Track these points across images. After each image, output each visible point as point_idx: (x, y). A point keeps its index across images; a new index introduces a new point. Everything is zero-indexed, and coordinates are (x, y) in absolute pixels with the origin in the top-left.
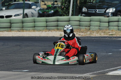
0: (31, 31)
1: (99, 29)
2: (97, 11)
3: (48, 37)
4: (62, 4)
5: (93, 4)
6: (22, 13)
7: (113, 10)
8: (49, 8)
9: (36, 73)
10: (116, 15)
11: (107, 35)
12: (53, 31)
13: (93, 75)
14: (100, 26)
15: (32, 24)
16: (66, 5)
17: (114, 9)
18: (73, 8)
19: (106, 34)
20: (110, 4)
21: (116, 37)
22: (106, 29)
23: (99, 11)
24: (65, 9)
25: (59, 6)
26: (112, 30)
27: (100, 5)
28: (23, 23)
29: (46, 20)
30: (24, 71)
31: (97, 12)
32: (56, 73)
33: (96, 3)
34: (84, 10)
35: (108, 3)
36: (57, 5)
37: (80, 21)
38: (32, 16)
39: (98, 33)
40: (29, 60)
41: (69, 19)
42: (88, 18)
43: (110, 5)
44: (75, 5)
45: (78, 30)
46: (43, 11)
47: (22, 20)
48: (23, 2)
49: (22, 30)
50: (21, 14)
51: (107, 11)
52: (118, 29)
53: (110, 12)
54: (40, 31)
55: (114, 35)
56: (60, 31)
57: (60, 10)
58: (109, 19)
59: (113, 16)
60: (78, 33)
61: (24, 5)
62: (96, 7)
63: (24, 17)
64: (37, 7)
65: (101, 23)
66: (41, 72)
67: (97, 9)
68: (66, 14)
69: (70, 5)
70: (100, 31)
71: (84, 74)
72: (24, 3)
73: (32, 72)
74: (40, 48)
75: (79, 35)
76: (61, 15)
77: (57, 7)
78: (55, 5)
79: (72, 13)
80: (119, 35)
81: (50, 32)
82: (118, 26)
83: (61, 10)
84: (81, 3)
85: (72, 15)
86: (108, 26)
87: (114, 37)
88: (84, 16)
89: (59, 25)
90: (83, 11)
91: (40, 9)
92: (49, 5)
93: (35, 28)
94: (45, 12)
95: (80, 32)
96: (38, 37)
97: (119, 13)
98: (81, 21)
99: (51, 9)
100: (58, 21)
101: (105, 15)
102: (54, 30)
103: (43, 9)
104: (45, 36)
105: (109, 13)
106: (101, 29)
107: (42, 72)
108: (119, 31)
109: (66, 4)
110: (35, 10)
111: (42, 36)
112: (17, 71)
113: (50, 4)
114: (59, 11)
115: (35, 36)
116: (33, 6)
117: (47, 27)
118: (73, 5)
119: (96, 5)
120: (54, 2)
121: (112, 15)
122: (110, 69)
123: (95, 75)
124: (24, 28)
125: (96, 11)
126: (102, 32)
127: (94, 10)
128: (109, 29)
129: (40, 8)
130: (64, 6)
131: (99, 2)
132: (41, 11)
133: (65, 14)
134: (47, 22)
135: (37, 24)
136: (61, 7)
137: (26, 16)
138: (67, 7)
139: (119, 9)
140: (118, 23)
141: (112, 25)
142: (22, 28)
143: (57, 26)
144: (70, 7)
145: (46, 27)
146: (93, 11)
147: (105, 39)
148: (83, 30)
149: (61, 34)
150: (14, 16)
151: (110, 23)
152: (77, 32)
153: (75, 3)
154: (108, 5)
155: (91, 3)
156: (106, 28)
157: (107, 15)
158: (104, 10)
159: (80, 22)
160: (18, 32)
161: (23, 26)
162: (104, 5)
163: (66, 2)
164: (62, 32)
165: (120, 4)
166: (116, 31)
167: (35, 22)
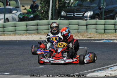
0: (12, 35)
1: (78, 32)
2: (76, 14)
3: (28, 40)
4: (41, 9)
5: (71, 8)
6: (3, 17)
7: (91, 13)
9: (16, 76)
10: (94, 19)
11: (85, 38)
12: (33, 34)
14: (78, 30)
15: (12, 28)
16: (45, 9)
17: (92, 13)
18: (52, 12)
19: (85, 36)
20: (88, 8)
21: (94, 40)
22: (84, 32)
23: (77, 15)
24: (44, 13)
26: (90, 33)
27: (78, 8)
28: (4, 27)
29: (27, 24)
30: (5, 74)
31: (76, 16)
33: (74, 7)
34: (63, 13)
35: (86, 6)
39: (77, 36)
40: (10, 64)
41: (49, 22)
42: (66, 22)
44: (54, 9)
46: (23, 16)
47: (3, 24)
48: (4, 7)
49: (3, 35)
50: (2, 19)
51: (85, 14)
52: (96, 32)
53: (88, 15)
54: (21, 34)
55: (92, 38)
56: (39, 35)
58: (87, 23)
61: (5, 10)
62: (74, 10)
63: (5, 22)
64: (18, 12)
65: (79, 26)
67: (75, 13)
68: (46, 18)
69: (49, 9)
70: (79, 34)
72: (5, 8)
73: (12, 75)
74: (20, 51)
76: (41, 19)
79: (51, 17)
80: (97, 38)
81: (30, 36)
82: (96, 29)
83: (41, 14)
84: (59, 7)
85: (52, 19)
86: (86, 29)
87: (92, 40)
88: (63, 20)
89: (39, 29)
90: (62, 15)
91: (21, 14)
93: (16, 32)
94: (25, 17)
96: (18, 41)
97: (97, 16)
99: (31, 13)
100: (38, 25)
101: (83, 18)
102: (34, 34)
103: (23, 14)
104: (25, 39)
106: (80, 32)
107: (22, 75)
108: (97, 34)
109: (45, 8)
110: (16, 15)
111: (23, 40)
115: (15, 40)
116: (14, 10)
117: (28, 31)
118: (52, 9)
119: (74, 8)
121: (90, 18)
122: (88, 71)
124: (5, 33)
125: (74, 14)
126: (81, 35)
127: (73, 14)
128: (87, 32)
129: (21, 12)
130: (44, 10)
131: (77, 6)
132: (21, 15)
133: (44, 18)
134: (27, 26)
135: (18, 28)
136: (40, 11)
137: (7, 20)
138: (46, 11)
139: (97, 12)
140: (96, 26)
141: (90, 28)
142: (4, 33)
143: (37, 30)
144: (49, 11)
145: (26, 31)
146: (72, 15)
147: (83, 41)
149: (40, 37)
151: (88, 26)
153: (54, 7)
154: (86, 8)
155: (70, 7)
156: (84, 31)
157: (86, 18)
158: (83, 14)
161: (4, 30)
162: (82, 8)
163: (45, 6)
164: (42, 36)
165: (98, 7)
166: (94, 34)
167: (15, 26)
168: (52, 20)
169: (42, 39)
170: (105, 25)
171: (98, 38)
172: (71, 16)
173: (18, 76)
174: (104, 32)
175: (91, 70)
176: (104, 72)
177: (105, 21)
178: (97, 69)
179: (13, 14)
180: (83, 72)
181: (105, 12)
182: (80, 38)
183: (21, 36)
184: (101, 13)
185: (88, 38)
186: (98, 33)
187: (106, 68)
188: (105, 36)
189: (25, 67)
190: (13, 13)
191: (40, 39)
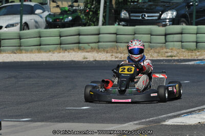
0: (35, 52)
1: (150, 46)
2: (146, 16)
3: (62, 62)
4: (86, 6)
5: (139, 5)
6: (19, 21)
7: (173, 14)
8: (64, 12)
9: (43, 123)
10: (178, 24)
11: (162, 57)
12: (71, 51)
13: (139, 125)
14: (150, 43)
15: (35, 41)
16: (93, 7)
17: (175, 13)
18: (104, 12)
19: (162, 55)
20: (167, 4)
21: (178, 61)
22: (161, 47)
23: (148, 16)
24: (91, 13)
25: (82, 8)
26: (172, 49)
27: (150, 5)
28: (20, 39)
29: (60, 32)
30: (23, 121)
31: (146, 18)
32: (77, 124)
33: (144, 2)
34: (124, 14)
35: (164, 2)
36: (78, 7)
37: (116, 34)
38: (37, 27)
39: (149, 53)
40: (31, 102)
41: (99, 30)
42: (130, 29)
43: (168, 6)
44: (108, 7)
45: (113, 49)
46: (55, 18)
47: (19, 33)
48: (20, 3)
49: (19, 52)
50: (18, 24)
51: (162, 16)
52: (182, 47)
53: (168, 17)
54: (50, 51)
55: (175, 56)
56: (83, 52)
57: (83, 15)
58: (166, 30)
59: (173, 24)
60: (114, 54)
61: (21, 9)
62: (143, 9)
63: (22, 29)
64: (44, 11)
65: (152, 36)
66: (51, 122)
67: (145, 14)
68: (94, 22)
69: (99, 8)
70: (152, 51)
71: (124, 124)
72: (22, 5)
73: (36, 122)
74: (49, 80)
75: (116, 58)
76: (85, 25)
77: (79, 12)
78: (74, 8)
79: (103, 21)
81: (66, 54)
82: (182, 42)
83: (85, 15)
84: (117, 3)
85: (103, 24)
86: (164, 41)
87: (175, 60)
88: (124, 25)
89: (81, 41)
90: (122, 17)
91: (50, 14)
92: (64, 8)
93: (42, 46)
94: (58, 20)
95: (117, 53)
96: (46, 62)
97: (183, 19)
98: (118, 33)
99: (68, 14)
100: (79, 35)
101: (159, 23)
102: (73, 49)
103: (54, 15)
104: (58, 60)
105: (166, 19)
106: (153, 47)
107: (53, 122)
108: (183, 50)
109: (92, 5)
110: (41, 17)
111: (53, 60)
112: (12, 121)
113: (65, 5)
114: (81, 16)
115: (40, 60)
116: (37, 9)
117: (62, 46)
118: (105, 7)
119: (143, 6)
120: (73, 3)
121: (171, 23)
122: (169, 115)
123: (142, 126)
124: (21, 48)
125: (143, 16)
126: (155, 52)
127: (141, 15)
128: (166, 47)
129: (49, 12)
130: (90, 8)
131: (149, 1)
132: (51, 18)
133: (91, 23)
134: (60, 37)
135: (45, 40)
136: (84, 10)
137: (25, 26)
138: (94, 10)
139: (183, 12)
140: (182, 37)
141: (172, 40)
142: (20, 48)
143: (79, 43)
144: (100, 11)
145: (59, 46)
146: (139, 16)
147: (160, 63)
148: (121, 48)
149: (84, 56)
150: (6, 27)
151: (168, 36)
152: (112, 53)
153: (108, 4)
154: (164, 6)
155: (135, 3)
156: (161, 45)
157: (163, 23)
158: (158, 15)
159: (118, 36)
160: (12, 55)
161: (20, 43)
162: (157, 5)
163: (93, 1)
164: (87, 53)
165: (185, 4)
166: (178, 51)
167: (40, 37)
168: (104, 26)
169: (88, 60)
170: (198, 35)
171: (185, 58)
172: (138, 18)
173: (45, 123)
174: (195, 48)
175: (173, 114)
176: (197, 117)
177: (198, 28)
178: (185, 111)
179: (36, 16)
180: (160, 117)
181: (197, 12)
182: (153, 57)
183: (50, 54)
184: (191, 14)
185: (168, 57)
186: (185, 48)
187: (200, 110)
188: (198, 54)
189: (58, 108)
190: (36, 14)
191: (84, 58)
